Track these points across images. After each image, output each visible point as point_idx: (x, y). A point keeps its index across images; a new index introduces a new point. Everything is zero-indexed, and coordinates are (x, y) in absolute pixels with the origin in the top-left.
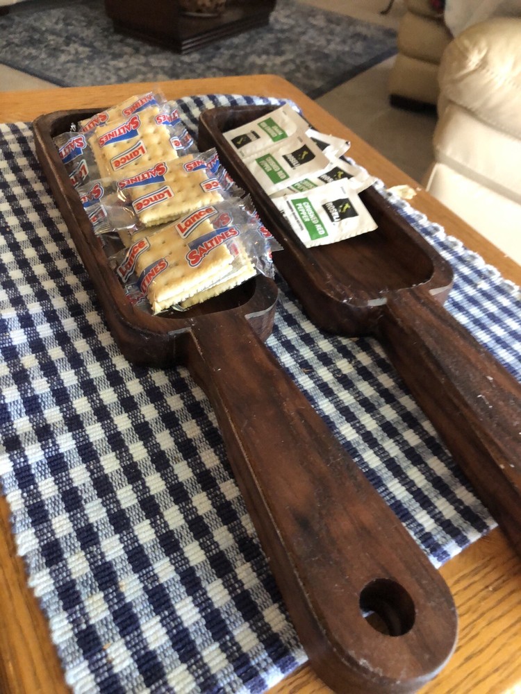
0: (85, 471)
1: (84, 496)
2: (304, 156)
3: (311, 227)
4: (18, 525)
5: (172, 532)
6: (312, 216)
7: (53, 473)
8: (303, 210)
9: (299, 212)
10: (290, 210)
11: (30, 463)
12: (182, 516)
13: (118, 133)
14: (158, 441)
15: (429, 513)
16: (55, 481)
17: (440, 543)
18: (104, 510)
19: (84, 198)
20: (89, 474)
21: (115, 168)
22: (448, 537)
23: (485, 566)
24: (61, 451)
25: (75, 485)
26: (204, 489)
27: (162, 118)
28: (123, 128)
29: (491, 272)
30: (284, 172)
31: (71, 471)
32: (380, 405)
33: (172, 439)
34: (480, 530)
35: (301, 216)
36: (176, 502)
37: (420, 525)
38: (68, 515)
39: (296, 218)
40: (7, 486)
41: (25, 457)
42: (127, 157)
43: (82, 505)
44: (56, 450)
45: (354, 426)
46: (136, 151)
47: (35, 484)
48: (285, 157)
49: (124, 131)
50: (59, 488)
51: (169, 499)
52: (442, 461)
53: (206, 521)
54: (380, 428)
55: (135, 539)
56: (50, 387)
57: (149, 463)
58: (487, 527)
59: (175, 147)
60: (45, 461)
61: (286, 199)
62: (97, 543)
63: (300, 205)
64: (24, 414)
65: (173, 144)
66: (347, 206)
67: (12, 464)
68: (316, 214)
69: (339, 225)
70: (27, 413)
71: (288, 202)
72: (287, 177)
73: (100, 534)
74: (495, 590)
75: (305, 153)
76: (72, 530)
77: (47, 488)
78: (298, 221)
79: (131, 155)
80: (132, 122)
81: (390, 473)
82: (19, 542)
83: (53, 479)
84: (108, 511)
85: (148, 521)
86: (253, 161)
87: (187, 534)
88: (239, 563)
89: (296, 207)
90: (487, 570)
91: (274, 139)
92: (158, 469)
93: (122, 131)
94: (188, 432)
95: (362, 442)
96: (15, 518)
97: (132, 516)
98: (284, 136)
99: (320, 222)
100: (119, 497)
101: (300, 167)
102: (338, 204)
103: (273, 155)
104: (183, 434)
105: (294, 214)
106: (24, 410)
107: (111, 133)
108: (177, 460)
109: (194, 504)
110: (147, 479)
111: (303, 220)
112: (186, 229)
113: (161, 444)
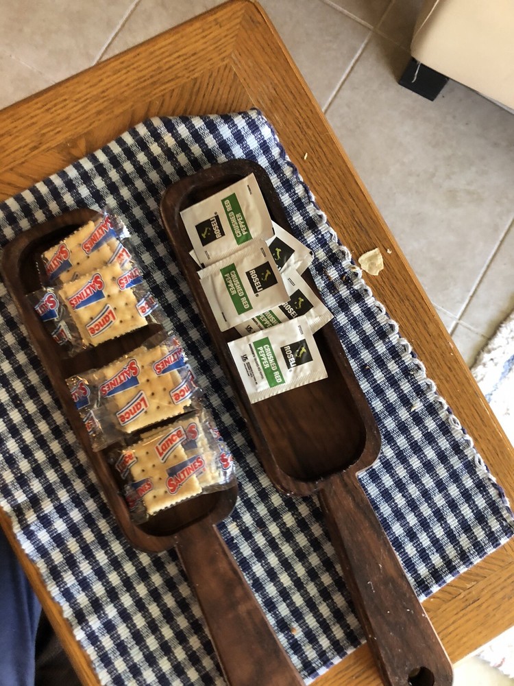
0: (126, 628)
1: (129, 646)
2: (267, 275)
3: (270, 375)
4: (97, 669)
5: (180, 662)
6: (271, 361)
7: (108, 632)
8: (263, 355)
9: (260, 358)
10: (252, 355)
11: (94, 629)
12: (184, 652)
13: (85, 295)
14: (165, 601)
15: (327, 637)
16: (110, 637)
17: (330, 657)
18: (141, 653)
19: (74, 394)
20: (128, 630)
21: (91, 335)
22: (335, 653)
23: (355, 663)
24: (110, 618)
25: (122, 638)
26: (196, 633)
27: (124, 281)
28: (88, 288)
29: (429, 386)
30: (248, 300)
31: (118, 629)
32: (309, 554)
33: (174, 599)
34: (355, 647)
35: (262, 361)
36: (180, 644)
37: (321, 645)
38: (122, 659)
39: (257, 364)
40: (85, 646)
41: (90, 626)
42: (100, 322)
43: (129, 652)
44: (107, 618)
45: (290, 575)
46: (107, 316)
47: (100, 641)
48: (248, 274)
49: (91, 293)
50: (114, 642)
51: (176, 642)
52: (343, 596)
53: (198, 654)
54: (306, 574)
55: (160, 670)
56: (92, 569)
57: (162, 619)
58: (360, 643)
59: (142, 314)
60: (102, 626)
61: (249, 340)
62: (141, 674)
63: (261, 348)
64: (81, 592)
65: (140, 311)
66: (304, 350)
67: (84, 632)
68: (275, 360)
69: (295, 371)
70: (83, 590)
71: (250, 345)
72: (251, 308)
73: (141, 668)
74: (356, 678)
75: (268, 273)
76: (126, 668)
77: (107, 642)
78: (259, 368)
79: (103, 320)
80: (96, 281)
81: (308, 610)
82: (100, 678)
83: (109, 636)
84: (143, 654)
85: (166, 658)
86: (219, 274)
87: (188, 663)
88: (217, 678)
89: (258, 351)
90: (355, 666)
91: (239, 241)
92: (168, 622)
93: (88, 291)
94: (183, 593)
95: (293, 587)
96: (94, 664)
97: (156, 655)
98: (248, 237)
99: (278, 369)
100: (148, 644)
101: (262, 293)
102: (295, 347)
103: (237, 269)
104: (180, 595)
105: (255, 360)
106: (80, 589)
107: (79, 295)
108: (178, 615)
109: (191, 644)
110: (162, 630)
111: (263, 367)
112: (162, 453)
113: (168, 603)
